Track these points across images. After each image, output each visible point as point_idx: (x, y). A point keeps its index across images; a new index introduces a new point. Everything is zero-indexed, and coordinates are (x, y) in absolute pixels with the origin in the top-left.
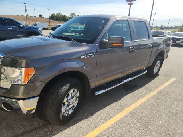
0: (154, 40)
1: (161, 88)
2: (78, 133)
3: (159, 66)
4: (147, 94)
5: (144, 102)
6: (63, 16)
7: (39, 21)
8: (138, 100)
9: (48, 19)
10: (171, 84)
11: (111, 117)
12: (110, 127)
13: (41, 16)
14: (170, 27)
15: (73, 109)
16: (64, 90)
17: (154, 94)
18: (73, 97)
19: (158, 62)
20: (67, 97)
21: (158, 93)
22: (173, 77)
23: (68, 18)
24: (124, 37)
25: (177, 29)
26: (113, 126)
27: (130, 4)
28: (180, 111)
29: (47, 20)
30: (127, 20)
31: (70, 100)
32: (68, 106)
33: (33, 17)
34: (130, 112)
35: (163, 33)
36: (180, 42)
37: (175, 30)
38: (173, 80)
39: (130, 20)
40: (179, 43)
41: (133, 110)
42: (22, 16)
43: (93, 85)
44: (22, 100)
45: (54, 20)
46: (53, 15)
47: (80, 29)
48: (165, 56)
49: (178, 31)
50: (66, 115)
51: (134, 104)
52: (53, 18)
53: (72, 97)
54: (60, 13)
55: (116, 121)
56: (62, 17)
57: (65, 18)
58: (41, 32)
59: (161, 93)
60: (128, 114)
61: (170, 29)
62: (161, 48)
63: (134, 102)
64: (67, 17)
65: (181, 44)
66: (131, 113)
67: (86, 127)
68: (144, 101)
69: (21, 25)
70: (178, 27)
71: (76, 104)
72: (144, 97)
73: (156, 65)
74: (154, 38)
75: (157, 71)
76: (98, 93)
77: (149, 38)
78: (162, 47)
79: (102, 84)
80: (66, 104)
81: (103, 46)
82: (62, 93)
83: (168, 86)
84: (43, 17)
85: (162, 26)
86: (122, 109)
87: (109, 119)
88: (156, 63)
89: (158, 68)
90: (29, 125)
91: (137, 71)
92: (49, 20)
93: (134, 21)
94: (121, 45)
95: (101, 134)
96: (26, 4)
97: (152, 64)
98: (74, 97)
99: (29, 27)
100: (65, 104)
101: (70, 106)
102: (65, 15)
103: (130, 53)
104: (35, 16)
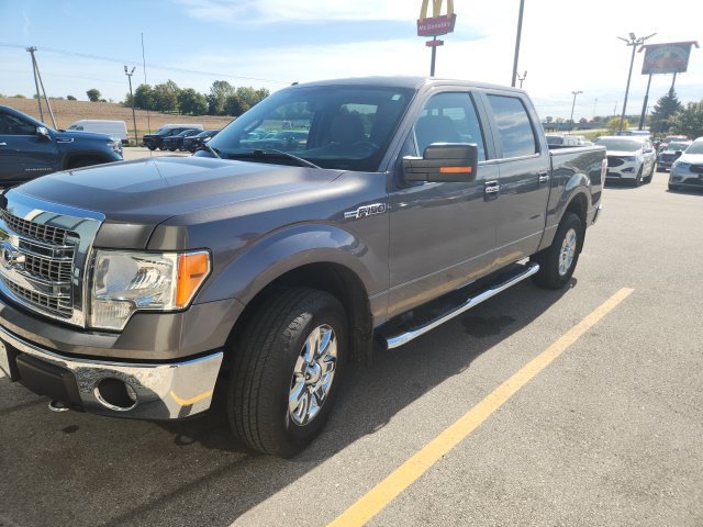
0: (554, 158)
1: (592, 320)
2: (353, 477)
3: (573, 247)
4: (551, 341)
5: (547, 368)
6: (182, 93)
7: (89, 114)
8: (524, 362)
9: (127, 105)
10: (620, 306)
11: (450, 421)
12: (453, 452)
13: (93, 95)
14: (577, 121)
15: (318, 400)
16: (294, 329)
17: (574, 340)
18: (319, 357)
19: (571, 232)
20: (303, 355)
21: (585, 335)
22: (623, 286)
23: (201, 102)
24: (474, 145)
25: (603, 127)
26: (465, 444)
27: (434, 45)
28: (669, 385)
29: (120, 109)
30: (470, 93)
31: (311, 367)
32: (305, 389)
33: (61, 99)
34: (509, 401)
35: (561, 140)
36: (623, 171)
37: (596, 131)
38: (624, 293)
39: (478, 93)
40: (619, 175)
41: (515, 394)
42: (19, 97)
43: (381, 314)
44: (168, 366)
45: (149, 108)
46: (142, 91)
47: (257, 140)
48: (590, 211)
49: (606, 134)
50: (301, 420)
51: (515, 376)
52: (143, 100)
53: (317, 356)
54: (170, 82)
55: (471, 430)
56: (179, 99)
57: (192, 101)
58: (121, 153)
59: (594, 335)
60: (503, 406)
61: (579, 129)
62: (574, 188)
63: (515, 370)
64: (198, 96)
65: (626, 175)
66: (513, 402)
67: (372, 457)
68: (547, 364)
69: (43, 131)
70: (607, 120)
71: (327, 381)
72: (542, 350)
73: (564, 245)
74: (553, 151)
75: (567, 267)
76: (394, 343)
77: (538, 150)
78: (578, 182)
79: (400, 312)
80: (301, 380)
81: (408, 176)
82: (289, 338)
83: (613, 311)
84: (104, 101)
85: (549, 119)
86: (480, 394)
87: (445, 426)
88: (564, 237)
89: (572, 254)
90: (173, 469)
91: (506, 267)
92: (130, 110)
93: (488, 95)
94: (469, 169)
95: (430, 472)
96: (35, 53)
97: (553, 243)
98: (323, 357)
99: (69, 136)
100: (298, 379)
101: (312, 390)
102: (190, 90)
103: (485, 200)
104: (70, 98)
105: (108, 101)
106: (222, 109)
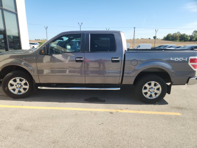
13: (155, 37)
23: (187, 37)
33: (147, 39)
46: (168, 35)
52: (168, 38)
54: (178, 32)
56: (180, 37)
57: (184, 37)
92: (163, 41)
102: (184, 34)
103: (76, 62)
104: (149, 39)
105: (159, 39)
106: (194, 39)
